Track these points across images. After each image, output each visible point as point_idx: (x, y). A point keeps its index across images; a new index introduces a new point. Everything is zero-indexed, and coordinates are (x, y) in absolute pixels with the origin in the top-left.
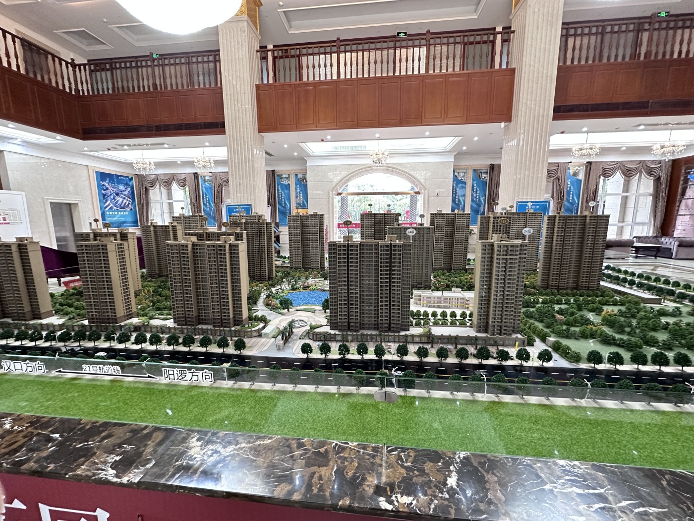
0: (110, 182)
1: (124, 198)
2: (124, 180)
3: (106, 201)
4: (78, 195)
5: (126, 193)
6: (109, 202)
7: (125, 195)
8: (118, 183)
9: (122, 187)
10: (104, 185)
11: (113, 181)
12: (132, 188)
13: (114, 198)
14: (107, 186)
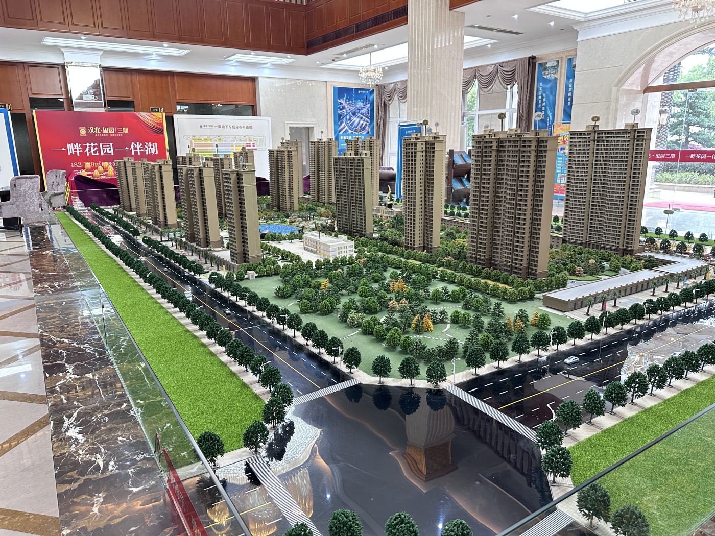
0: (347, 98)
1: (361, 118)
2: (364, 94)
3: (341, 123)
4: (315, 117)
5: (364, 111)
6: (343, 125)
7: (362, 114)
8: (356, 100)
9: (360, 104)
10: (341, 103)
11: (351, 97)
12: (372, 104)
13: (350, 119)
14: (344, 104)
